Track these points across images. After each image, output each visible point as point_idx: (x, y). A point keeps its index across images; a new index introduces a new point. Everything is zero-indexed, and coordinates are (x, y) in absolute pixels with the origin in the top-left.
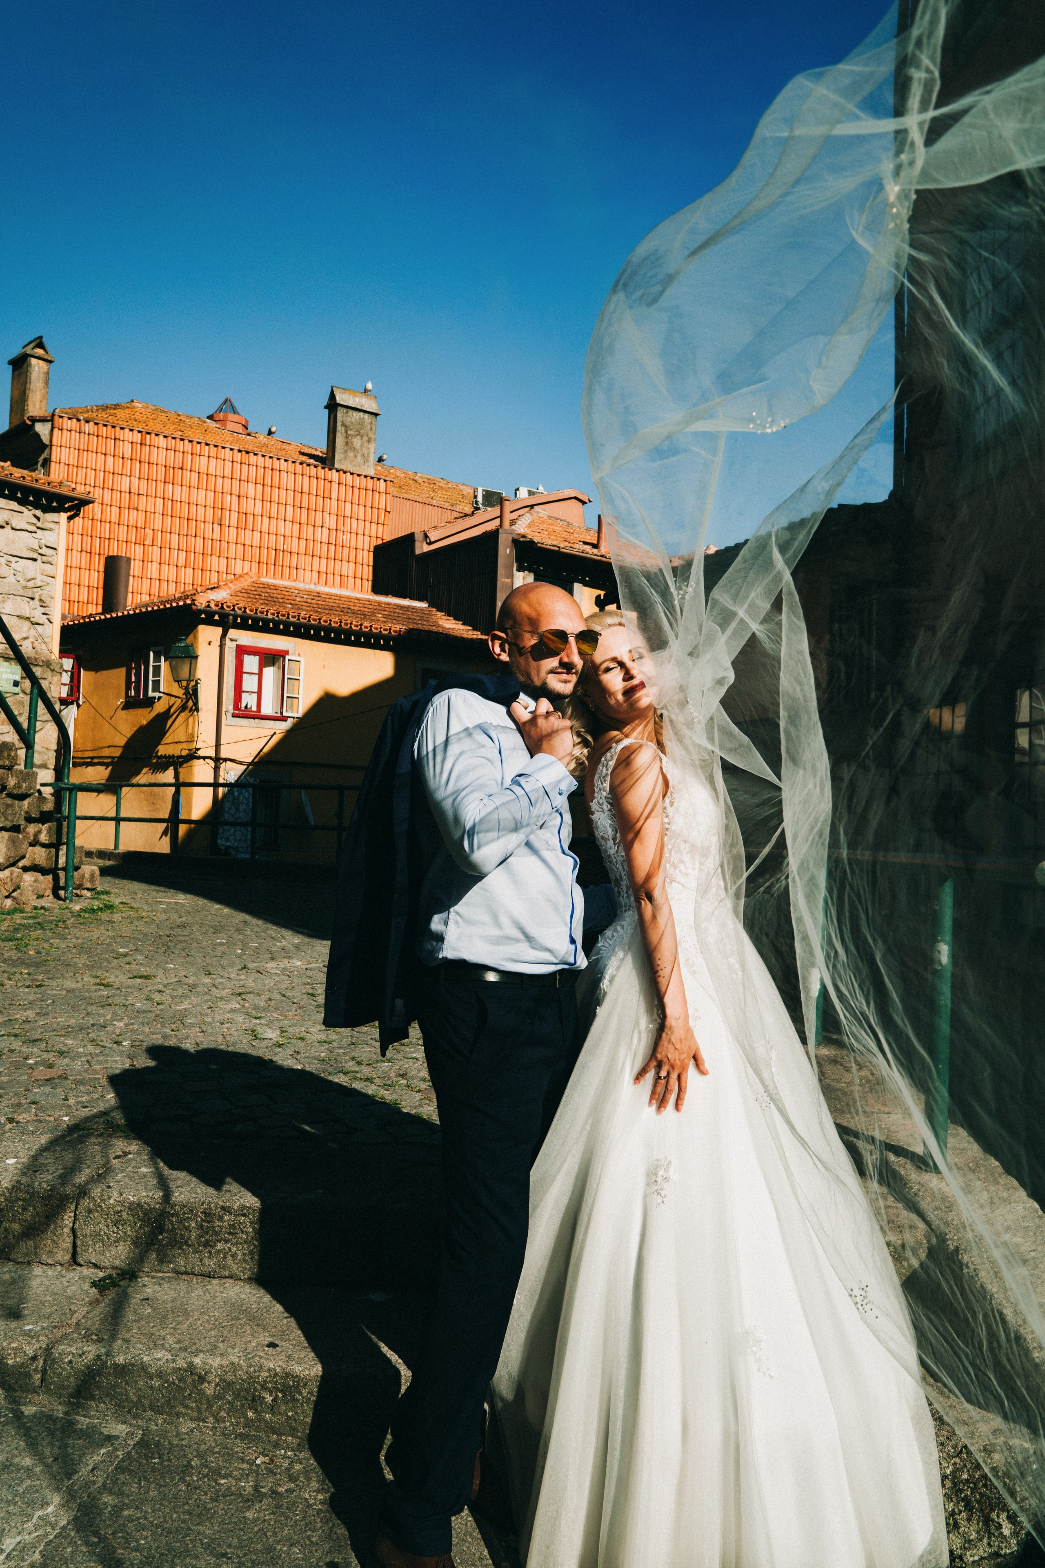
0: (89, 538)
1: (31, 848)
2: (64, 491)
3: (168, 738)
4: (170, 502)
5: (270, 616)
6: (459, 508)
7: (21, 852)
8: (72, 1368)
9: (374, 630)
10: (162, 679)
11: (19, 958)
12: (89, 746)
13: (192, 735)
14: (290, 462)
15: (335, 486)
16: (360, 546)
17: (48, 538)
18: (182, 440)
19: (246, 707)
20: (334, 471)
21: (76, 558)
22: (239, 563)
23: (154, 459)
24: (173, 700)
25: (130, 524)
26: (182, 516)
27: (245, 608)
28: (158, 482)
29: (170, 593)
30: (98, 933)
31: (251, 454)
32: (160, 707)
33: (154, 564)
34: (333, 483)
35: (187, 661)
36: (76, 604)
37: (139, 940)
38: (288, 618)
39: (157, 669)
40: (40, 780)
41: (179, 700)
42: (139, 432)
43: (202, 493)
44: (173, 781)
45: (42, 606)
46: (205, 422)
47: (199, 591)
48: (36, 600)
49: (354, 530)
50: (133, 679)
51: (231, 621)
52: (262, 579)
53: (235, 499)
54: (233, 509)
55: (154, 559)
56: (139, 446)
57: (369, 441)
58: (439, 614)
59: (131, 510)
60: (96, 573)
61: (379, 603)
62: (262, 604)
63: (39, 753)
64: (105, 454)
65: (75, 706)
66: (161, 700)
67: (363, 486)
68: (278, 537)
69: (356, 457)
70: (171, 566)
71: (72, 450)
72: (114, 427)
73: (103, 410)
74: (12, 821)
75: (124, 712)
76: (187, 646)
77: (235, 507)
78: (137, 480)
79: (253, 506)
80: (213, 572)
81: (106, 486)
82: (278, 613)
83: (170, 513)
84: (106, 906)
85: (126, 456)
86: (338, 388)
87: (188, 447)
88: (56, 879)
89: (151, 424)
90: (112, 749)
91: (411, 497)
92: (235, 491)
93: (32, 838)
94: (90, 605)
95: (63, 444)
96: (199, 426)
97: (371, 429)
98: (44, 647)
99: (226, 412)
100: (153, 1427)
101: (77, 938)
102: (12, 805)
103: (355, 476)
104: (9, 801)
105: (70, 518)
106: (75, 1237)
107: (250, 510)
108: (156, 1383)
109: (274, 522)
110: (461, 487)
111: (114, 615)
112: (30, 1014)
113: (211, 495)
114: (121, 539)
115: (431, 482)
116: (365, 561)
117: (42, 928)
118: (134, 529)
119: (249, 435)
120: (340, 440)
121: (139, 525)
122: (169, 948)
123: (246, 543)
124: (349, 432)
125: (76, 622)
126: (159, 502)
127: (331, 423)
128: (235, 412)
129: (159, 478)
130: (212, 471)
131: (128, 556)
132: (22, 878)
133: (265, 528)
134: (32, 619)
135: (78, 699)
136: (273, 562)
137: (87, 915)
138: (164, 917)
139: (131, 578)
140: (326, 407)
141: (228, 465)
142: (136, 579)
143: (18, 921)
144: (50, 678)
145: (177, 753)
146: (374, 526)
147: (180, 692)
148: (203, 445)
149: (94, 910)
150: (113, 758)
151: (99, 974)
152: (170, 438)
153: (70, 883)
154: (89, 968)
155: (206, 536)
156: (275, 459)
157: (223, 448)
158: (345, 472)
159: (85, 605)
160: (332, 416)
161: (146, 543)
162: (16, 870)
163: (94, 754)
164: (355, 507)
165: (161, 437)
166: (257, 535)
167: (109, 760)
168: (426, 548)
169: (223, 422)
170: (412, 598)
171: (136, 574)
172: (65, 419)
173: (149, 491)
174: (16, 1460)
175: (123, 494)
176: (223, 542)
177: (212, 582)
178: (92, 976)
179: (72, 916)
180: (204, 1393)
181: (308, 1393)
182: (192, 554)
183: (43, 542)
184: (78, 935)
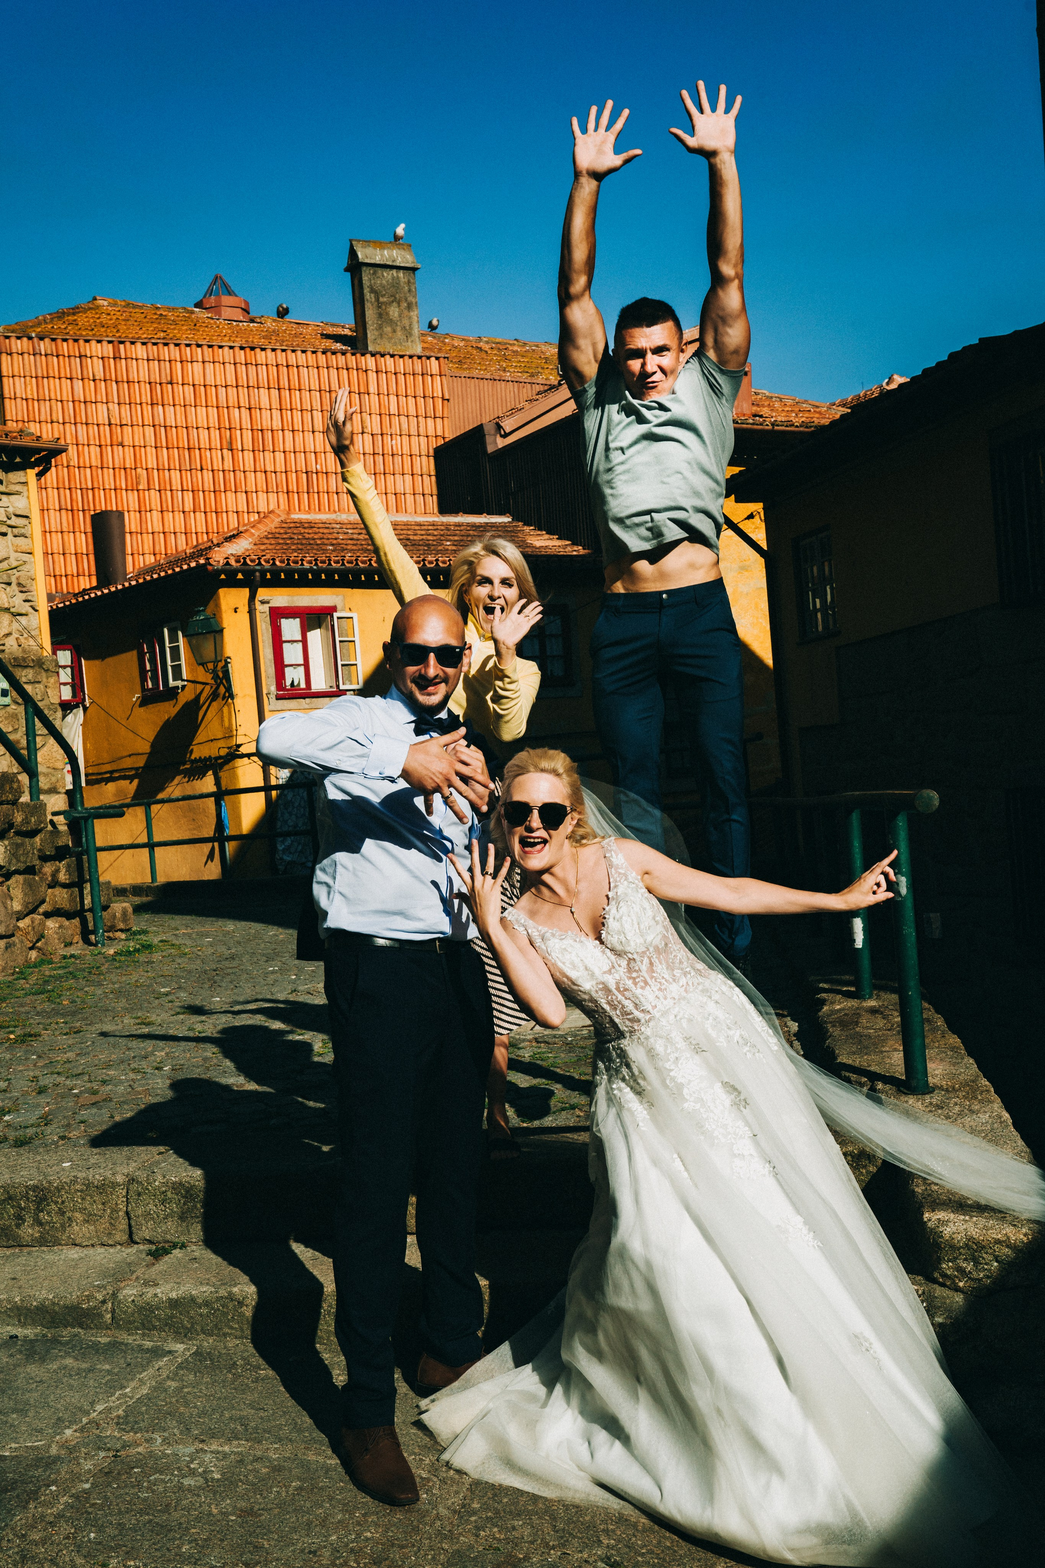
0: (68, 491)
1: (50, 890)
2: (26, 442)
3: (201, 736)
4: (163, 429)
5: (307, 566)
6: (541, 379)
7: (39, 898)
8: (135, 1305)
9: (441, 564)
10: (183, 662)
11: (53, 1009)
12: (106, 757)
13: (230, 729)
14: (309, 353)
15: (372, 376)
16: (415, 451)
17: (18, 504)
18: (166, 344)
19: (292, 684)
20: (368, 356)
21: (55, 519)
22: (262, 496)
23: (134, 376)
24: (199, 687)
25: (116, 466)
26: (181, 446)
27: (274, 559)
28: (144, 405)
29: (180, 549)
30: (137, 976)
31: (258, 350)
32: (185, 697)
33: (154, 513)
34: (369, 372)
35: (211, 637)
36: (64, 579)
37: (182, 978)
38: (330, 564)
39: (175, 651)
40: (50, 809)
41: (208, 688)
42: (109, 342)
43: (201, 411)
44: (213, 789)
45: (21, 592)
46: (192, 312)
47: (215, 542)
48: (14, 585)
49: (405, 431)
50: (148, 668)
51: (258, 579)
52: (293, 516)
53: (245, 413)
54: (244, 426)
55: (154, 507)
56: (112, 361)
57: (409, 307)
58: (527, 529)
59: (115, 447)
60: (83, 535)
61: (447, 526)
62: (295, 551)
63: (46, 775)
64: (71, 379)
65: (81, 710)
66: (187, 689)
67: (409, 369)
68: (308, 454)
69: (394, 331)
70: (176, 513)
71: (28, 378)
72: (76, 341)
73: (60, 318)
74: (25, 862)
75: (142, 709)
76: (207, 619)
77: (246, 424)
78: (116, 406)
79: (271, 419)
80: (230, 514)
81: (78, 420)
82: (316, 560)
83: (164, 444)
84: (143, 946)
85: (97, 377)
86: (359, 241)
87: (175, 352)
88: (84, 923)
89: (122, 328)
90: (134, 758)
91: (475, 373)
92: (244, 402)
93: (50, 879)
94: (81, 578)
95: (16, 373)
96: (186, 319)
97: (410, 291)
98: (32, 642)
99: (218, 295)
100: (206, 1344)
101: (114, 983)
102: (22, 844)
103: (397, 357)
104: (19, 840)
105: (40, 475)
106: (129, 1219)
107: (266, 424)
108: (204, 1311)
109: (299, 436)
110: (543, 348)
111: (113, 589)
112: (71, 1055)
113: (213, 412)
114: (107, 487)
115: (501, 347)
116: (425, 470)
117: (75, 977)
118: (123, 471)
119: (252, 321)
120: (370, 313)
121: (128, 466)
122: (215, 982)
123: (268, 469)
124: (381, 299)
125: (68, 603)
126: (149, 431)
127: (357, 292)
128: (230, 293)
129: (144, 401)
130: (210, 380)
131: (120, 509)
132: (44, 925)
133: (289, 446)
134: (12, 610)
135: (84, 699)
136: (305, 490)
137: (123, 958)
138: (210, 950)
139: (128, 536)
140: (346, 270)
141: (230, 368)
142: (134, 535)
143: (47, 973)
144: (44, 680)
145: (214, 753)
146: (430, 421)
147: (208, 678)
148: (194, 347)
149: (130, 953)
150: (137, 769)
151: (139, 1014)
152: (150, 345)
153: (100, 925)
154: (129, 1010)
155: (215, 468)
156: (289, 352)
157: (221, 347)
158: (383, 356)
159: (75, 579)
160: (356, 282)
161: (141, 487)
162: (37, 917)
163: (114, 767)
164: (403, 400)
165: (139, 345)
166: (280, 456)
167: (133, 772)
168: (501, 443)
169: (216, 309)
170: (490, 513)
171: (133, 530)
172: (13, 340)
173: (134, 419)
174: (98, 1367)
175: (101, 428)
176: (238, 473)
177: (231, 527)
178: (132, 1018)
179: (106, 962)
180: (244, 1315)
181: (329, 1306)
182: (201, 493)
183: (11, 510)
184: (114, 980)
